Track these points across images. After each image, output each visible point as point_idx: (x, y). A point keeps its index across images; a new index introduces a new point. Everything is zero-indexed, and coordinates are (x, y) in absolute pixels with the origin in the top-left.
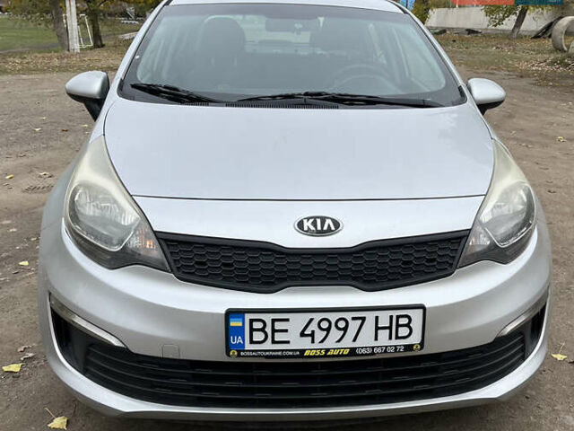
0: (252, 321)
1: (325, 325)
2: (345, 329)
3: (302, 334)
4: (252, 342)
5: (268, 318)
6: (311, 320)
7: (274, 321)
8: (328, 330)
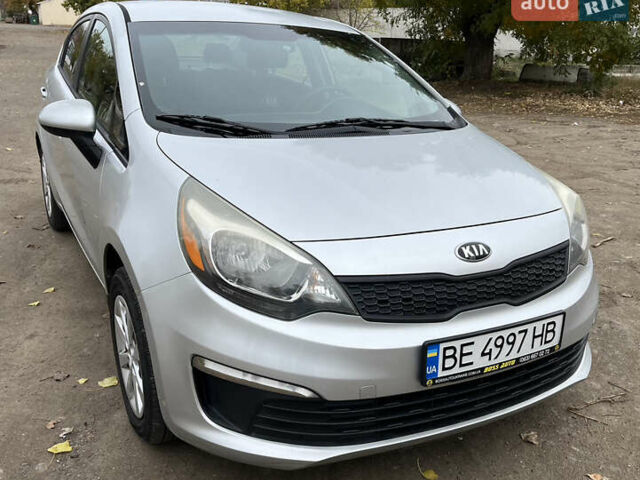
0: (445, 349)
1: (499, 342)
2: (513, 343)
3: (483, 354)
4: (444, 369)
5: (457, 344)
6: (490, 339)
7: (463, 346)
8: (501, 346)
